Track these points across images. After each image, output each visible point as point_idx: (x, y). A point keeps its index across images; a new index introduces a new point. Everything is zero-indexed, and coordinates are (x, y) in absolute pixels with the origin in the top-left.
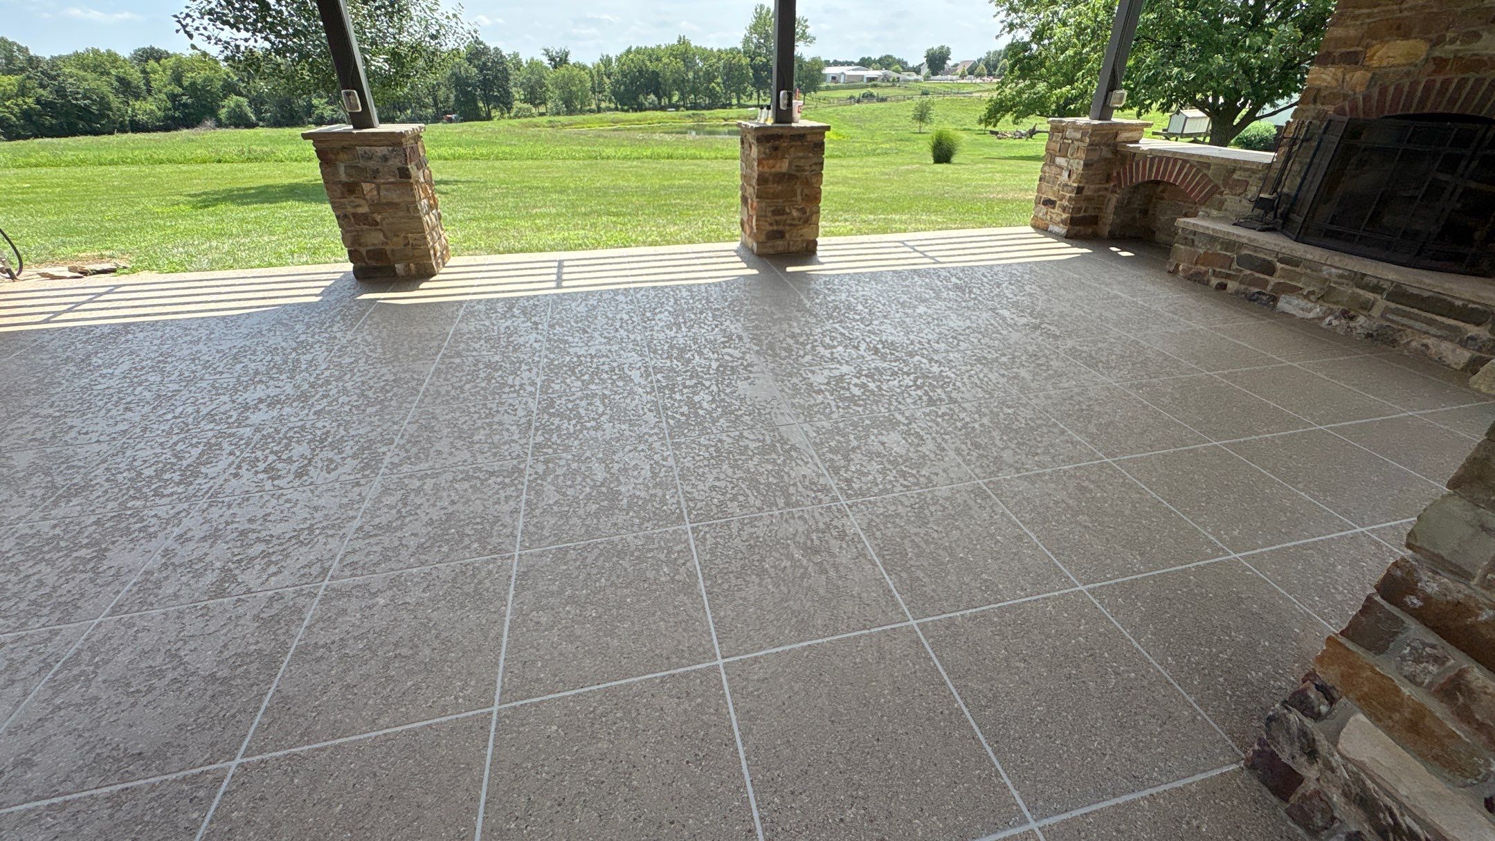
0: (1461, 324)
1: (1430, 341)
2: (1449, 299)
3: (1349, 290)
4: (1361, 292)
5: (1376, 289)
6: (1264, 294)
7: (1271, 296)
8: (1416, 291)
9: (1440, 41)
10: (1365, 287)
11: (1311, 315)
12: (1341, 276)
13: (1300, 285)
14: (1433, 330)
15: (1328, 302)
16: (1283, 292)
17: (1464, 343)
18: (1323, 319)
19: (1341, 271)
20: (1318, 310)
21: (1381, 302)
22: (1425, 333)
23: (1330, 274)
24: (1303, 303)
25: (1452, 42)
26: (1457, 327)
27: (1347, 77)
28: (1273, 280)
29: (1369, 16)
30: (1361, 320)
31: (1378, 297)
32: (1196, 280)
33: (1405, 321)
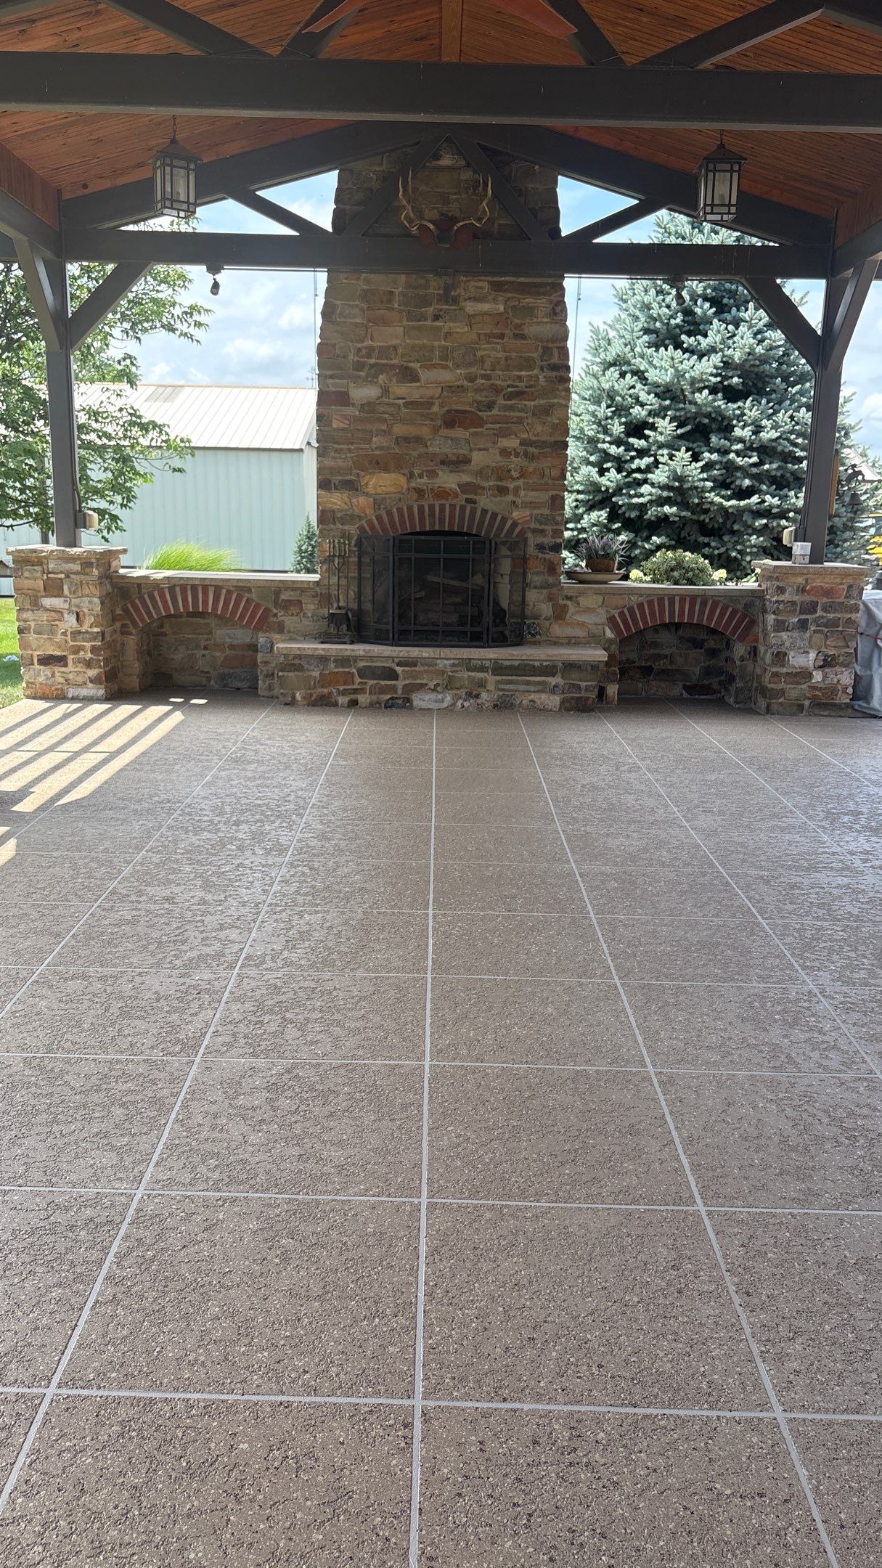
0: (543, 678)
1: (532, 696)
2: (531, 663)
3: (466, 674)
4: (473, 674)
5: (482, 669)
6: (397, 698)
7: (404, 698)
8: (508, 663)
9: (411, 476)
10: (475, 669)
11: (445, 705)
12: (454, 665)
13: (424, 682)
14: (532, 688)
15: (452, 689)
16: (413, 692)
17: (553, 690)
18: (454, 705)
19: (452, 661)
20: (449, 698)
21: (491, 679)
22: (528, 691)
23: (445, 666)
24: (433, 696)
25: (421, 476)
26: (544, 681)
27: (354, 501)
28: (400, 684)
29: (349, 450)
30: (484, 695)
31: (486, 674)
32: (322, 703)
33: (512, 687)
